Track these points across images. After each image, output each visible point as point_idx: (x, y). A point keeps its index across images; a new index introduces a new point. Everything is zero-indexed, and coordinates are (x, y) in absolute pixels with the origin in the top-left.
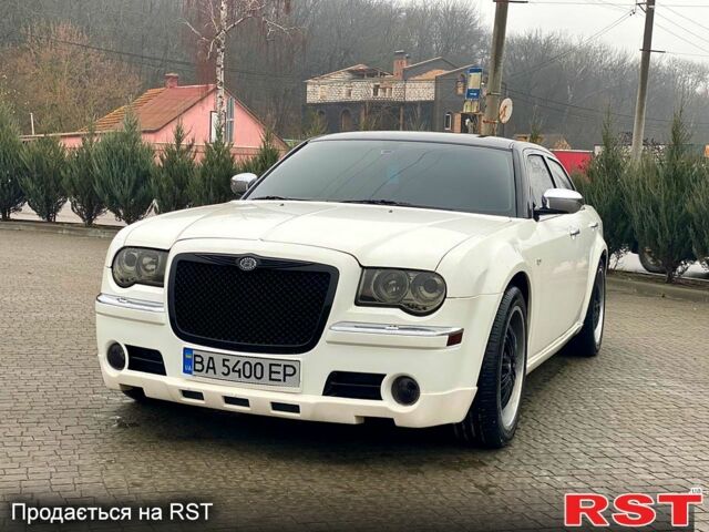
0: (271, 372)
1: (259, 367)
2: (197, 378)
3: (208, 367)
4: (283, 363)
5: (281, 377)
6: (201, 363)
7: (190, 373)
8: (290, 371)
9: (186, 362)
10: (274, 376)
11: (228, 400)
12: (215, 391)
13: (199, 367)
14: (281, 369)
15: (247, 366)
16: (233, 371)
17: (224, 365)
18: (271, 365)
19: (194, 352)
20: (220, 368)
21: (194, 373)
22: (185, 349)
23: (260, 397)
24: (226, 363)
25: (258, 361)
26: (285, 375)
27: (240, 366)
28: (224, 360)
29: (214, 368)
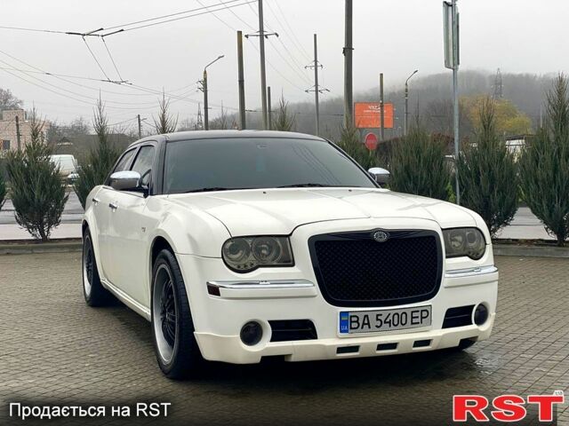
0: (412, 318)
1: (404, 315)
2: (353, 335)
3: (364, 324)
4: (420, 309)
5: (419, 320)
6: (357, 322)
7: (346, 331)
8: (425, 314)
9: (343, 323)
10: (414, 321)
11: (381, 347)
12: (368, 342)
13: (355, 325)
14: (418, 314)
15: (396, 316)
16: (385, 322)
17: (377, 319)
18: (412, 312)
19: (350, 314)
20: (373, 322)
21: (350, 331)
22: (342, 313)
23: (405, 338)
24: (379, 317)
25: (404, 311)
26: (422, 318)
27: (390, 317)
28: (378, 315)
29: (368, 324)
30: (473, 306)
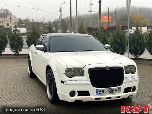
0: (115, 91)
1: (113, 90)
2: (99, 95)
3: (102, 92)
4: (117, 88)
5: (117, 91)
6: (101, 92)
7: (98, 94)
8: (119, 90)
9: (97, 92)
10: (116, 91)
11: (107, 98)
12: (103, 97)
13: (100, 92)
14: (117, 90)
15: (111, 90)
16: (108, 92)
17: (106, 91)
18: (115, 89)
19: (99, 90)
20: (105, 92)
21: (99, 94)
22: (96, 89)
23: (113, 96)
24: (107, 91)
25: (113, 89)
26: (118, 90)
27: (110, 91)
28: (106, 90)
29: (104, 92)
30: (132, 87)
